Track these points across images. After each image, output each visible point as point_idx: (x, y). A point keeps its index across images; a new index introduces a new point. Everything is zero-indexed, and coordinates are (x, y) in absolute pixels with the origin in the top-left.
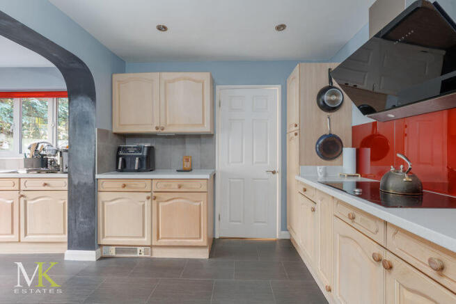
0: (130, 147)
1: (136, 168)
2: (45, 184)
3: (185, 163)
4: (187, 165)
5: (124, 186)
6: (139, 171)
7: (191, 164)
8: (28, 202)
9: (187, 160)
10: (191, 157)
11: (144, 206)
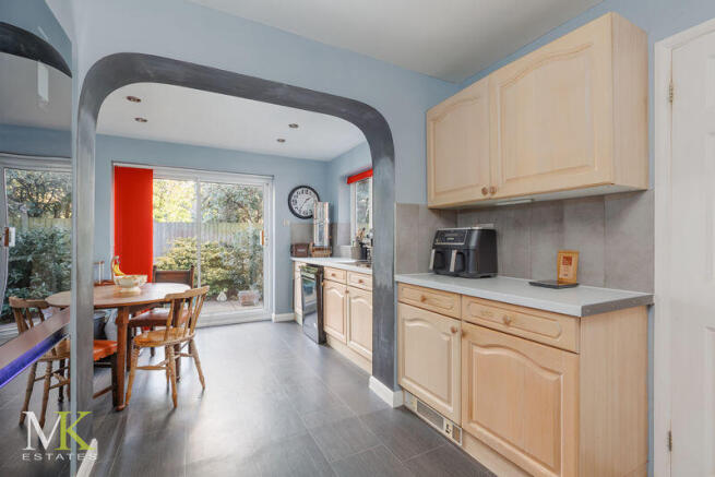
0: (449, 232)
1: (452, 269)
2: (361, 281)
3: (562, 267)
4: (568, 273)
5: (424, 299)
6: (456, 275)
7: (578, 272)
8: (353, 301)
9: (568, 260)
10: (578, 253)
11: (449, 343)
